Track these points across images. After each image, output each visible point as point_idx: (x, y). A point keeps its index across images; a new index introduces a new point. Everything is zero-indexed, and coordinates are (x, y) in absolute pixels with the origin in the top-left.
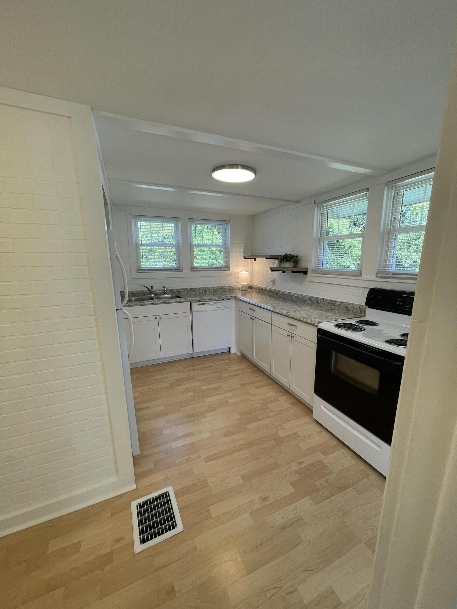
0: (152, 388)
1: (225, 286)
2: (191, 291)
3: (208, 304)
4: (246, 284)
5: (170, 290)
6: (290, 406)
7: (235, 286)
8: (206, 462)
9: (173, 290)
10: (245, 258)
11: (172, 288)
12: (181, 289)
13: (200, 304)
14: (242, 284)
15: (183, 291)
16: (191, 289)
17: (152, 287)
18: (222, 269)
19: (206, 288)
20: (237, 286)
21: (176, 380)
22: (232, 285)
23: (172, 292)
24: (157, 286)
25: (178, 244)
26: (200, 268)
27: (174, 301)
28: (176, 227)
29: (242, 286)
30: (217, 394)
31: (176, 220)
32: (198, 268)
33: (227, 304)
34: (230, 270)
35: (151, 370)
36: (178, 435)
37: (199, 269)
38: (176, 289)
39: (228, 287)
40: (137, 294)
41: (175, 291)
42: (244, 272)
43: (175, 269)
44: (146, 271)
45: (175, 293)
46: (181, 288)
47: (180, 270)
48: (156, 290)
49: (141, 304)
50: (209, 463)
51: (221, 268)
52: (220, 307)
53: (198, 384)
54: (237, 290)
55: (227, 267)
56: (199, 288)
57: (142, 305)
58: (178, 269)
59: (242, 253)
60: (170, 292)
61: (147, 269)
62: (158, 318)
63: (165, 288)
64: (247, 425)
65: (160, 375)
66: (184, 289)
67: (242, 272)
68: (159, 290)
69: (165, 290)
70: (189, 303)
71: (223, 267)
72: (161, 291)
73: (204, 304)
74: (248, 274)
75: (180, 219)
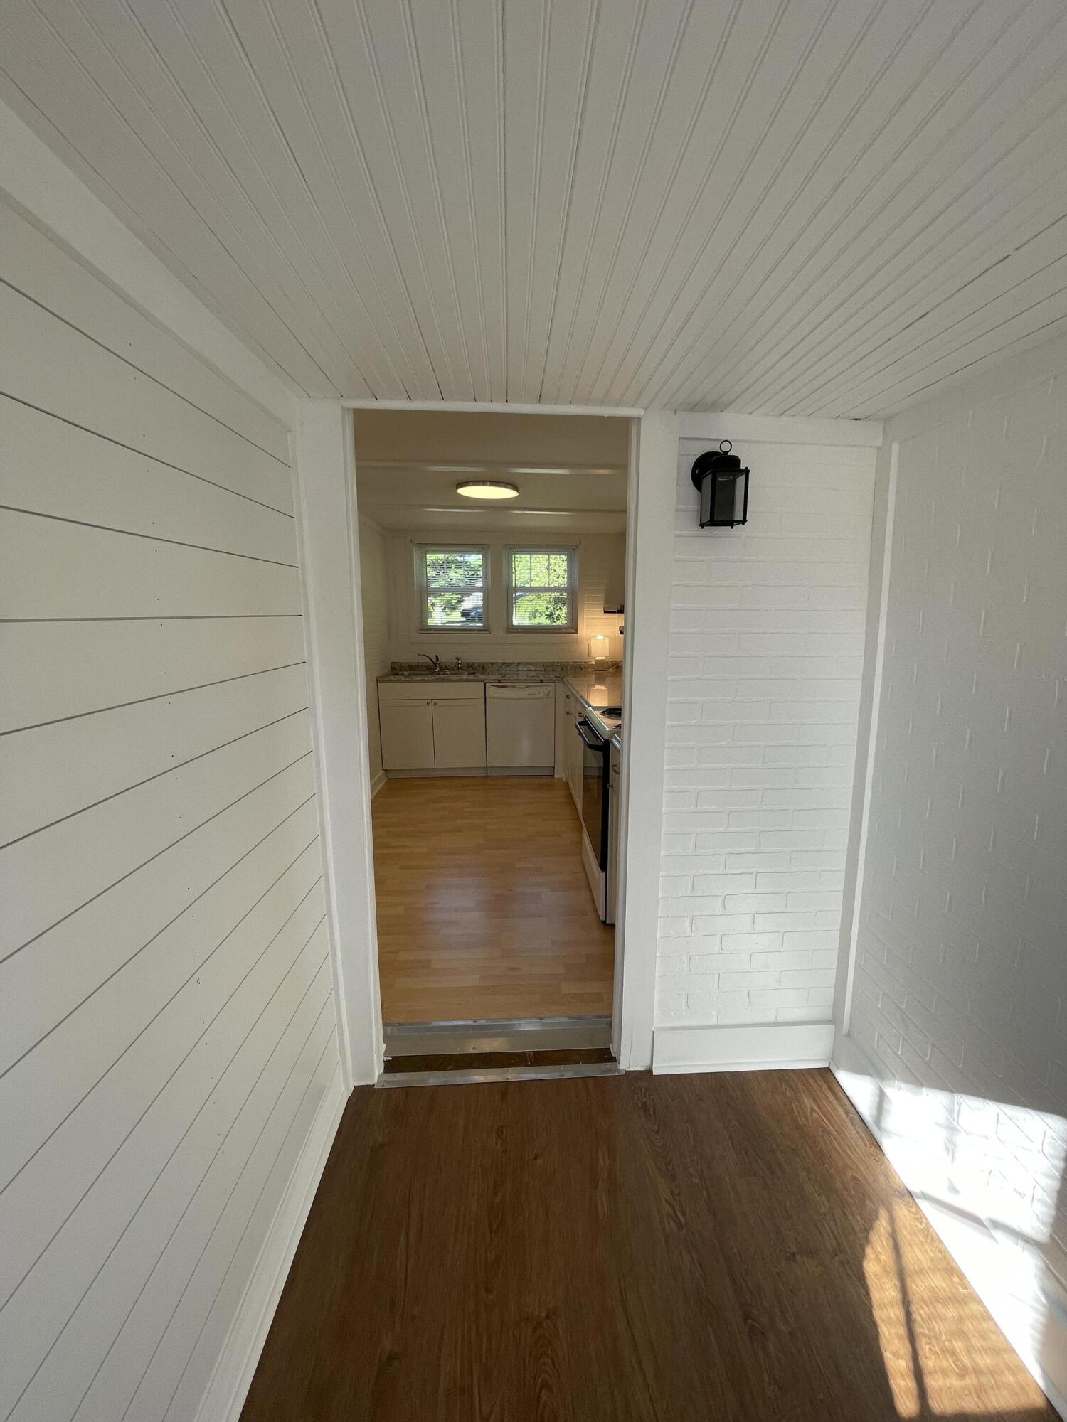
3: (514, 686)
4: (605, 658)
5: (468, 663)
7: (585, 662)
9: (473, 663)
10: (605, 612)
11: (473, 661)
12: (487, 663)
13: (497, 686)
14: (597, 658)
15: (489, 666)
16: (504, 663)
17: (437, 656)
18: (563, 630)
19: (530, 663)
20: (589, 662)
22: (580, 660)
23: (471, 667)
24: (447, 657)
25: (486, 588)
26: (521, 629)
27: (456, 678)
28: (484, 559)
29: (596, 661)
31: (484, 549)
32: (517, 629)
33: (546, 689)
34: (577, 633)
37: (519, 631)
38: (478, 663)
39: (572, 664)
40: (417, 667)
41: (476, 665)
42: (600, 637)
43: (479, 630)
44: (431, 631)
45: (476, 669)
46: (487, 661)
47: (488, 630)
48: (446, 663)
54: (590, 670)
55: (572, 626)
56: (518, 663)
57: (409, 681)
58: (484, 630)
59: (603, 603)
60: (468, 666)
61: (433, 628)
62: (432, 702)
63: (457, 660)
67: (596, 636)
68: (451, 663)
69: (459, 664)
70: (483, 683)
71: (565, 628)
72: (453, 665)
73: (506, 687)
74: (607, 640)
75: (489, 546)
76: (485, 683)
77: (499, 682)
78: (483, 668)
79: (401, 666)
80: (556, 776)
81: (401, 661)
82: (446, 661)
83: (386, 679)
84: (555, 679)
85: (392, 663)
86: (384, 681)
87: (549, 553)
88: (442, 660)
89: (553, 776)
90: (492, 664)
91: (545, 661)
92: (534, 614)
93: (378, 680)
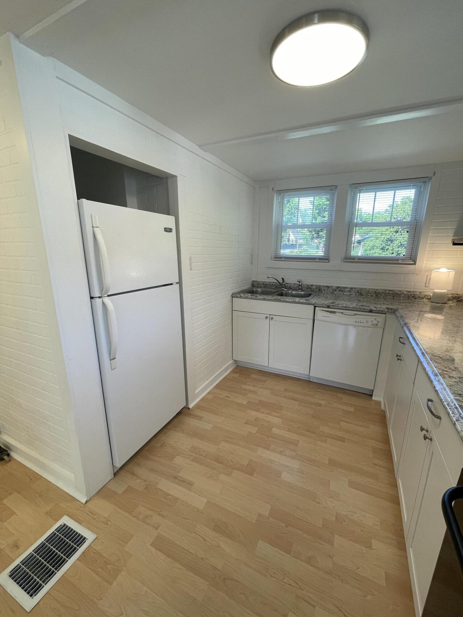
0: (229, 397)
1: (399, 291)
2: (337, 291)
3: (342, 313)
4: (446, 291)
5: (308, 285)
6: (383, 583)
8: (152, 545)
9: (312, 285)
10: (454, 244)
12: (323, 286)
13: (328, 311)
14: (435, 290)
15: (325, 289)
16: (338, 287)
17: (283, 279)
18: (400, 262)
19: (362, 289)
20: (426, 293)
21: (260, 401)
22: (414, 290)
23: (310, 288)
24: (292, 279)
25: (330, 224)
26: (359, 259)
27: (290, 300)
28: (331, 200)
29: (434, 294)
30: (281, 453)
31: (331, 190)
32: (354, 259)
33: (376, 319)
34: (415, 264)
35: (252, 376)
36: (180, 474)
37: (356, 260)
38: (316, 285)
39: (405, 293)
40: (269, 286)
41: (314, 287)
42: (444, 270)
43: (320, 259)
44: (283, 259)
45: (313, 291)
46: (324, 284)
47: (329, 259)
48: (290, 284)
49: (253, 297)
50: (153, 550)
51: (398, 261)
52: (362, 322)
53: (276, 420)
54: (424, 300)
55: (412, 258)
56: (351, 288)
57: (254, 299)
58: (324, 259)
59: (452, 234)
60: (307, 288)
61: (284, 257)
62: (270, 318)
63: (300, 282)
64: (260, 542)
65: (254, 386)
66: (327, 286)
67: (439, 269)
68: (295, 284)
69: (300, 285)
70: (313, 307)
71: (402, 260)
72: (296, 286)
73: (334, 312)
74: (452, 273)
75: (336, 186)
76: (315, 307)
77: (328, 307)
78: (319, 290)
79: (258, 284)
80: (374, 398)
81: (258, 280)
82: (291, 282)
83: (237, 295)
84: (386, 310)
85: (253, 281)
86: (237, 297)
87: (395, 189)
88: (287, 281)
89: (372, 395)
90: (328, 287)
91: (377, 288)
92: (373, 248)
93: (234, 296)
